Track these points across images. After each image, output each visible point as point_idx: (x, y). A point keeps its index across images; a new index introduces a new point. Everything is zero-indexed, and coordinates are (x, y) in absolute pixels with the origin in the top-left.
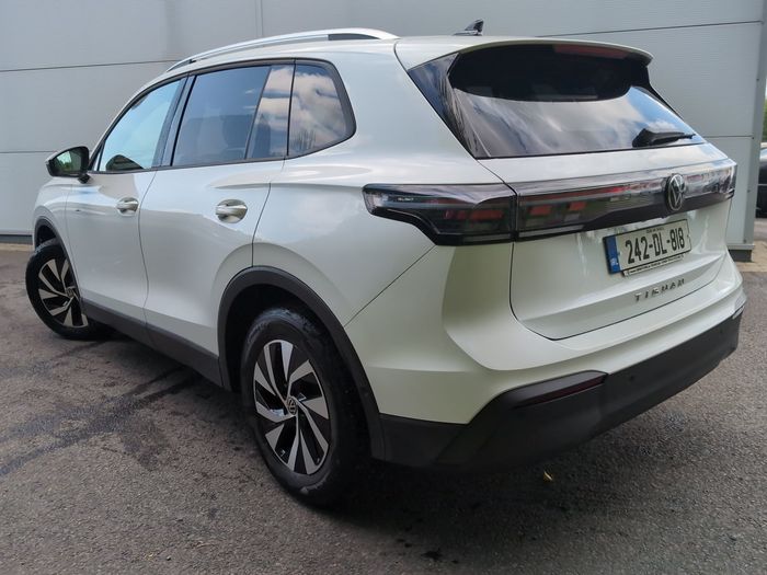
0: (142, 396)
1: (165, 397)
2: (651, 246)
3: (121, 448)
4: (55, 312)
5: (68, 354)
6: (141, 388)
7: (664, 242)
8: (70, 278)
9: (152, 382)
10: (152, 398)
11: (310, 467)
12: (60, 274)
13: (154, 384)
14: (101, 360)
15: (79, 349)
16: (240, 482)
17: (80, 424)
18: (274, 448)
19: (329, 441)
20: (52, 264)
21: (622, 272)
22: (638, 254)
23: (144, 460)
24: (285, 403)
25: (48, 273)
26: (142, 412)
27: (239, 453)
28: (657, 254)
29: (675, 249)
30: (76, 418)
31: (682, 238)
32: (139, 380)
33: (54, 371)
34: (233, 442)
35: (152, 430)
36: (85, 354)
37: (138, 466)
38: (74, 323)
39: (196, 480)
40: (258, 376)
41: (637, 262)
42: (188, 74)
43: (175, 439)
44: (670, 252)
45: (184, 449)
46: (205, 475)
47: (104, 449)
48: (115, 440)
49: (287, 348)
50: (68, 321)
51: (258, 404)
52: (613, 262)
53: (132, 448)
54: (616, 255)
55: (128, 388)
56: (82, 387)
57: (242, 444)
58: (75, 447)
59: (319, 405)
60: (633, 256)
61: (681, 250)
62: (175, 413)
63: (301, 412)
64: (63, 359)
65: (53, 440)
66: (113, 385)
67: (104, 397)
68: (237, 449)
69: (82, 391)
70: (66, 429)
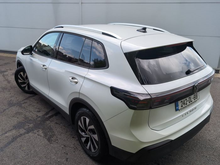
0: (47, 116)
1: (53, 117)
2: (188, 101)
3: (42, 135)
4: (23, 86)
5: (26, 99)
6: (47, 114)
7: (192, 98)
8: (27, 77)
9: (50, 111)
10: (50, 117)
11: (93, 150)
12: (24, 76)
13: (50, 112)
14: (36, 102)
15: (30, 97)
16: (74, 149)
17: (31, 125)
18: (83, 142)
19: (98, 147)
20: (22, 73)
21: (179, 110)
22: (184, 104)
23: (49, 140)
24: (87, 132)
25: (21, 75)
26: (48, 122)
27: (74, 139)
28: (189, 103)
29: (194, 100)
30: (30, 123)
31: (197, 96)
32: (46, 110)
33: (23, 105)
34: (72, 135)
35: (51, 129)
36: (31, 99)
37: (47, 142)
38: (28, 89)
39: (62, 147)
40: (79, 123)
41: (184, 106)
42: (61, 32)
43: (56, 132)
44: (193, 101)
45: (59, 136)
46: (65, 146)
47: (38, 135)
48: (41, 132)
49: (88, 120)
50: (26, 88)
51: (79, 130)
52: (177, 108)
53: (46, 135)
54: (178, 106)
55: (44, 113)
56: (31, 112)
57: (74, 136)
58: (30, 134)
59: (96, 137)
60: (183, 105)
61: (197, 99)
62: (56, 123)
63: (91, 136)
64: (25, 101)
65: (24, 131)
66: (39, 111)
67: (37, 116)
68: (73, 137)
69: (31, 113)
70: (28, 127)
